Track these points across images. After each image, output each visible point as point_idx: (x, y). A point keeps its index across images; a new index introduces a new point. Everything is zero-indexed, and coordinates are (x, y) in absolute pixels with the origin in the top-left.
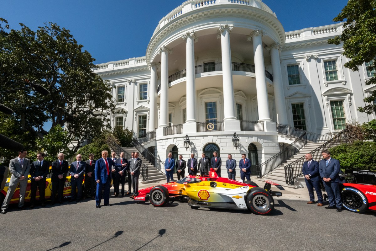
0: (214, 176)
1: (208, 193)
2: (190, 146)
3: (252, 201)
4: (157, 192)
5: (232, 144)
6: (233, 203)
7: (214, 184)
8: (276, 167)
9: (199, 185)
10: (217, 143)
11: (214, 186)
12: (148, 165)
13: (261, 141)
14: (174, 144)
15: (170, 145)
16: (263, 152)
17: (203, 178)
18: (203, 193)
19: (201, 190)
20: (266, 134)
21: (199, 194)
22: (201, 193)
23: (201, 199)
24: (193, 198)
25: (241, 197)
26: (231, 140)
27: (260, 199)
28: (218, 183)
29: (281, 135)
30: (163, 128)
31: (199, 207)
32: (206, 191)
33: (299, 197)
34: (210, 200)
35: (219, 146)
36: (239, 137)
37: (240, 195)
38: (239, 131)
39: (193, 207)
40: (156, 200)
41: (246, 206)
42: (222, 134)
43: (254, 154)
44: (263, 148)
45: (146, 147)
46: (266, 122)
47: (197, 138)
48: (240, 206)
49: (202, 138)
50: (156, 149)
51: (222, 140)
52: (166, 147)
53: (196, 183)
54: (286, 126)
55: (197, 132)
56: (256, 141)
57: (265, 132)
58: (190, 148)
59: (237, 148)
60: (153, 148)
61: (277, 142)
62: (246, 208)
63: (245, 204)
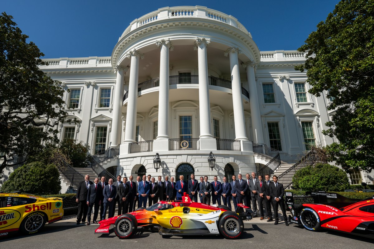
0: (187, 201)
1: (181, 219)
2: (160, 167)
3: (223, 225)
4: (124, 222)
5: (208, 164)
6: (206, 229)
7: (187, 210)
9: (171, 212)
10: (192, 163)
11: (187, 212)
13: (238, 162)
14: (142, 163)
15: (137, 165)
17: (176, 204)
18: (175, 220)
19: (174, 217)
20: (243, 154)
21: (171, 221)
22: (174, 220)
23: (173, 227)
24: (164, 226)
25: (213, 222)
26: (206, 160)
27: (232, 223)
28: (191, 208)
29: (257, 156)
30: (129, 143)
31: (172, 236)
32: (178, 217)
34: (183, 227)
35: (194, 166)
36: (215, 157)
37: (212, 220)
39: (164, 237)
40: (122, 231)
41: (218, 231)
42: (197, 153)
44: (240, 169)
45: (105, 167)
46: (243, 141)
47: (169, 157)
48: (213, 231)
49: (175, 157)
50: (118, 169)
51: (197, 160)
52: (131, 168)
53: (168, 210)
54: (262, 145)
55: (169, 150)
56: (233, 161)
57: (242, 152)
58: (161, 169)
59: (213, 169)
60: (114, 169)
61: (254, 163)
62: (218, 233)
63: (217, 229)
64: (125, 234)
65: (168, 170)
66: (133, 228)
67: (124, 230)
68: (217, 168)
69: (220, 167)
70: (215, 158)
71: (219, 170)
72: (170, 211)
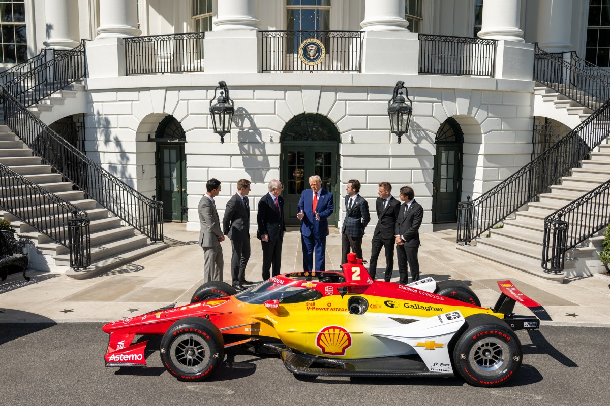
0: (359, 278)
1: (348, 334)
2: (233, 125)
3: (467, 354)
5: (385, 121)
7: (359, 304)
8: (518, 207)
9: (313, 308)
10: (333, 117)
11: (358, 308)
13: (479, 115)
14: (169, 112)
15: (152, 115)
16: (482, 150)
17: (327, 288)
18: (332, 336)
19: (328, 329)
20: (500, 88)
21: (319, 338)
22: (327, 336)
23: (325, 352)
25: (440, 346)
26: (384, 107)
28: (370, 299)
29: (543, 92)
30: (119, 39)
32: (341, 329)
33: (574, 315)
35: (341, 127)
36: (411, 98)
37: (438, 341)
38: (411, 76)
39: (300, 377)
40: (184, 362)
41: (450, 366)
42: (354, 84)
43: (452, 154)
44: (483, 136)
46: (506, 42)
47: (259, 94)
48: (436, 367)
49: (280, 94)
50: (88, 124)
51: (352, 107)
52: (135, 122)
53: (305, 303)
54: (563, 53)
55: (259, 72)
56: (465, 112)
57: (497, 81)
58: (235, 131)
59: (403, 137)
60: (75, 123)
61: (528, 114)
62: (451, 372)
63: (449, 363)
64: (197, 370)
65: (258, 137)
66: (217, 356)
67: (190, 360)
68: (415, 135)
69: (424, 130)
70: (411, 102)
71: (420, 139)
72: (311, 307)
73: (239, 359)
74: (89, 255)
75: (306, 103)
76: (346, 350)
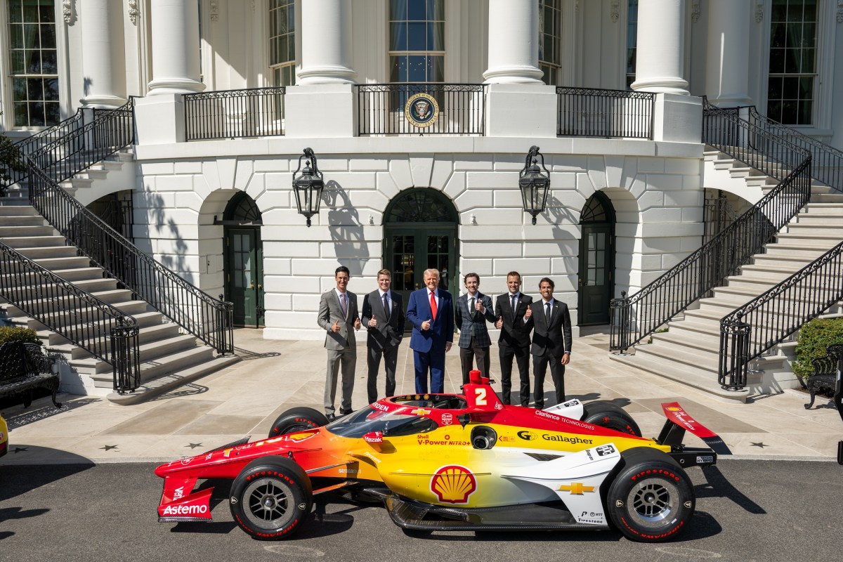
0: (485, 403)
1: (471, 476)
2: (323, 203)
3: (624, 500)
4: (265, 486)
5: (516, 197)
6: (558, 504)
7: (485, 435)
8: (687, 305)
9: (427, 442)
10: (449, 192)
11: (484, 441)
12: (119, 299)
13: (635, 187)
14: (240, 187)
15: (219, 191)
16: (639, 232)
17: (443, 415)
18: (451, 478)
19: (445, 469)
20: (660, 154)
21: (434, 482)
22: (445, 479)
23: (441, 499)
25: (590, 490)
26: (514, 179)
27: (652, 491)
28: (500, 429)
29: (715, 158)
30: (176, 95)
32: (462, 469)
33: (761, 445)
35: (460, 204)
36: (548, 167)
37: (586, 483)
38: (548, 140)
39: (410, 532)
41: (604, 516)
42: (476, 151)
43: (602, 236)
44: (640, 213)
46: (667, 96)
47: (354, 163)
48: (585, 517)
49: (382, 164)
50: (137, 204)
51: (474, 179)
52: (197, 201)
53: (415, 435)
54: (738, 108)
55: (355, 136)
56: (617, 185)
57: (656, 145)
58: (325, 211)
59: (539, 217)
60: (120, 202)
61: (697, 186)
62: (605, 523)
63: (602, 512)
64: (277, 525)
65: (354, 219)
66: (302, 506)
67: (268, 512)
68: (554, 214)
69: (565, 208)
70: (548, 172)
71: (560, 218)
72: (424, 440)
73: (331, 509)
74: (138, 373)
75: (415, 175)
76: (469, 496)
